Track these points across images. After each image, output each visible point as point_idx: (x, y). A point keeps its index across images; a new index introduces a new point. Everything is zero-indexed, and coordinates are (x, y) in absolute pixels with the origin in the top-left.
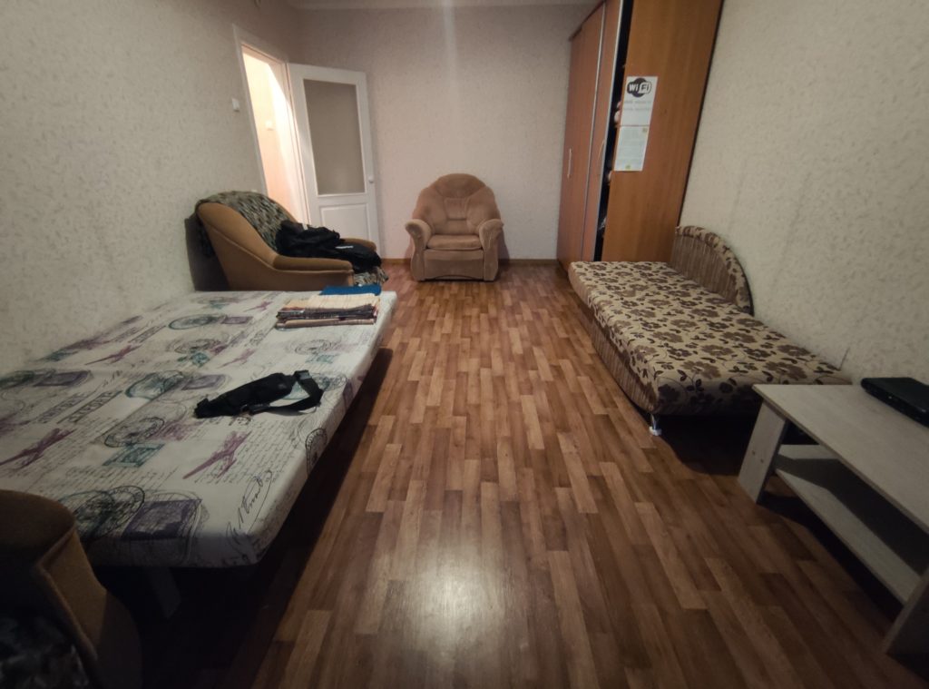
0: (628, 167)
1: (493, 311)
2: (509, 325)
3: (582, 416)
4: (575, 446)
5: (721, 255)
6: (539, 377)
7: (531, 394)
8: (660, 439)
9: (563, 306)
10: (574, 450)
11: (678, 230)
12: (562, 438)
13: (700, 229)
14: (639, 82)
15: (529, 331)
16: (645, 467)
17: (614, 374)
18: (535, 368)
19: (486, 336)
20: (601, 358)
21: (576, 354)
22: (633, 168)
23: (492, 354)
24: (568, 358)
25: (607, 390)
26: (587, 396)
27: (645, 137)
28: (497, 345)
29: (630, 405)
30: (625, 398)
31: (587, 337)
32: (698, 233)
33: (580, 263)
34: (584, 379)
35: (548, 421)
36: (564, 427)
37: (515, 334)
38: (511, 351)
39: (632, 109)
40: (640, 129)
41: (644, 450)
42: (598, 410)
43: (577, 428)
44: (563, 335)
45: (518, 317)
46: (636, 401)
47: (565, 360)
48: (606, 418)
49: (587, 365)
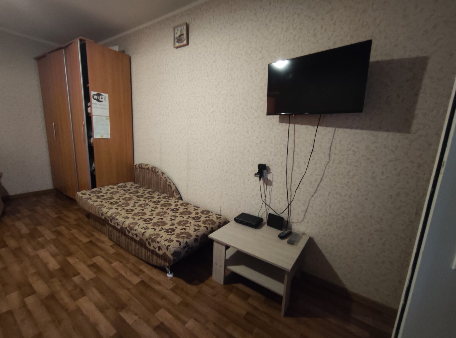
0: (102, 136)
1: (12, 243)
2: (35, 249)
3: (129, 290)
4: (136, 314)
5: (161, 176)
6: (84, 279)
7: (84, 295)
8: (175, 278)
9: (75, 220)
10: (136, 318)
11: (135, 166)
12: (124, 315)
13: (147, 165)
14: (99, 95)
15: (57, 247)
16: (177, 299)
17: (134, 254)
18: (77, 274)
19: (15, 268)
20: (119, 246)
21: (102, 249)
22: (105, 137)
23: (30, 280)
24: (97, 255)
25: (133, 264)
26: (124, 274)
27: (108, 122)
28: (32, 271)
29: (150, 267)
30: (146, 264)
31: (103, 236)
32: (147, 167)
33: (84, 192)
34: (116, 264)
35: (108, 308)
36: (121, 306)
37: (44, 254)
38: (47, 269)
39: (97, 108)
40: (104, 118)
41: (171, 289)
42: (136, 280)
43: (129, 300)
44: (85, 240)
45: (40, 240)
46: (155, 264)
47: (96, 258)
48: (142, 282)
49: (113, 254)
